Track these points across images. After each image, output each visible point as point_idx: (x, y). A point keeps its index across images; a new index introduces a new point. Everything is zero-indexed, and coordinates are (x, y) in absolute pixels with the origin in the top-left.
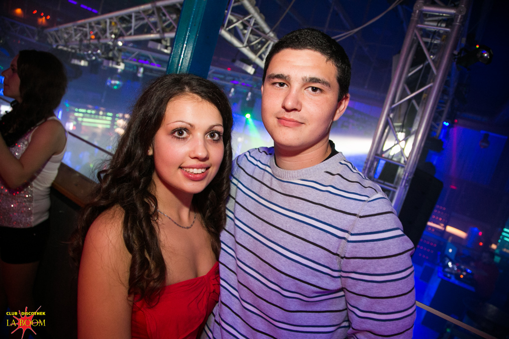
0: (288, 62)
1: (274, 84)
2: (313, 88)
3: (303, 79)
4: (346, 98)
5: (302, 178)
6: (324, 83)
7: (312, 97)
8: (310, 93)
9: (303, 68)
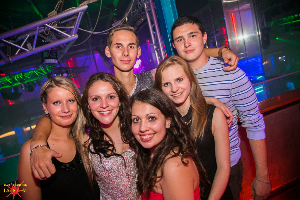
0: (180, 31)
1: (178, 41)
2: (192, 36)
3: (187, 35)
4: (205, 34)
5: (204, 70)
6: (195, 32)
7: (193, 39)
8: (192, 38)
9: (186, 31)
